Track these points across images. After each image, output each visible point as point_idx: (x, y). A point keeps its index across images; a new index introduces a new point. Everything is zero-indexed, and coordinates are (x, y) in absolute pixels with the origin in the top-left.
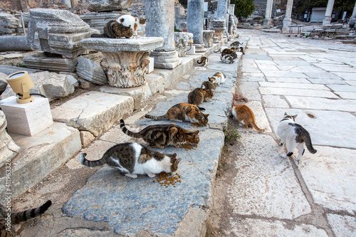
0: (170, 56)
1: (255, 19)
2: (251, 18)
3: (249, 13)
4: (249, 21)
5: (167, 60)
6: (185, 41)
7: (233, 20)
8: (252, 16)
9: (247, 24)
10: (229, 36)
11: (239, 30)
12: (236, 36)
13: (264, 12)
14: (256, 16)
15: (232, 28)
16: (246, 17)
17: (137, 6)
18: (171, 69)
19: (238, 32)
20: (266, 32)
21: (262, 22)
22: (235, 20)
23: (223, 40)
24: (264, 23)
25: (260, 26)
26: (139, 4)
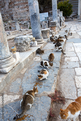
0: (6, 63)
1: (73, 16)
2: (71, 16)
3: (70, 14)
4: (71, 17)
5: (3, 66)
6: (27, 41)
7: (62, 19)
8: (72, 15)
9: (70, 19)
10: (60, 27)
11: (66, 22)
12: (64, 26)
13: (77, 12)
14: (74, 15)
15: (62, 23)
16: (69, 16)
17: (18, 17)
18: (6, 73)
19: (65, 24)
20: (79, 21)
21: (77, 17)
22: (63, 19)
23: (57, 31)
24: (78, 17)
25: (76, 19)
26: (18, 16)
